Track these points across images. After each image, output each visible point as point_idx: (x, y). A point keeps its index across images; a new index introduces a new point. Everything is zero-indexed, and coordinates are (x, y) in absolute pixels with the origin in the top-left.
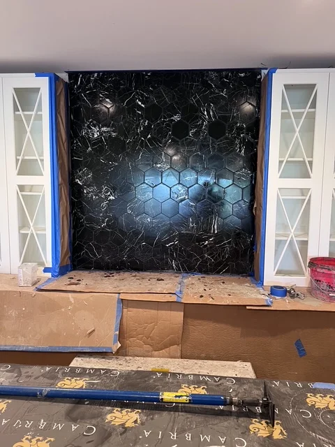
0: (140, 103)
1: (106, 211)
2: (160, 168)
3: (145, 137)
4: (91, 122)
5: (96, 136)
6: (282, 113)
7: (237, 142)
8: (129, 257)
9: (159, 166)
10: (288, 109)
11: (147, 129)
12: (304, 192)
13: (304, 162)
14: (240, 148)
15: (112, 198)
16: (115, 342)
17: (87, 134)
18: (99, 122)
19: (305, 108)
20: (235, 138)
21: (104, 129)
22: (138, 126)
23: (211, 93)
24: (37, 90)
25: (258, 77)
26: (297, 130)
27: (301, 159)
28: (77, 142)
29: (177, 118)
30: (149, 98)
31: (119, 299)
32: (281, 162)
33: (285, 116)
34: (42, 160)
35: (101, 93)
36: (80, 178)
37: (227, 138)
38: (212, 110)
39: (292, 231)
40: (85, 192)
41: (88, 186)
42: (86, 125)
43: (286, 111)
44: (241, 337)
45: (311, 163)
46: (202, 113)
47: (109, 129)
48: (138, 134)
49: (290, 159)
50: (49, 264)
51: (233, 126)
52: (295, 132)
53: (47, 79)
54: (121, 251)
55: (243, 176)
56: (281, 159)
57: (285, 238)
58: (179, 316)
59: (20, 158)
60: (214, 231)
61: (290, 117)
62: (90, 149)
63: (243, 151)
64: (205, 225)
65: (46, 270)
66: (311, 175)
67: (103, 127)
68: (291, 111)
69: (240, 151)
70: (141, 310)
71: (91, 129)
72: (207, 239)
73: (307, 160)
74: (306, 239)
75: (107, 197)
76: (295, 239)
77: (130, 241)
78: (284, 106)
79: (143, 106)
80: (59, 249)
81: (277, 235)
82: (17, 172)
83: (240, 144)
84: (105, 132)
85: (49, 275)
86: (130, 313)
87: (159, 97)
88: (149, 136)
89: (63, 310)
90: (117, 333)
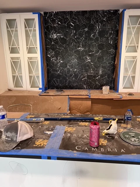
0: (72, 24)
1: (59, 67)
2: (80, 49)
3: (74, 38)
4: (53, 32)
5: (55, 37)
6: (128, 27)
7: (109, 38)
8: (68, 84)
9: (79, 49)
10: (130, 26)
11: (75, 34)
12: (134, 57)
13: (135, 46)
14: (111, 41)
15: (62, 62)
16: (68, 111)
17: (52, 36)
18: (56, 32)
19: (136, 25)
20: (109, 37)
21: (58, 35)
22: (71, 33)
23: (100, 19)
24: (34, 19)
25: (118, 12)
26: (133, 34)
27: (134, 45)
28: (48, 40)
29: (86, 29)
30: (75, 22)
31: (68, 97)
32: (126, 46)
33: (129, 28)
34: (37, 48)
35: (57, 20)
36: (49, 54)
37: (105, 37)
38: (100, 26)
39: (130, 72)
40: (51, 59)
41: (53, 57)
42: (51, 33)
43: (129, 26)
44: (111, 109)
45: (138, 46)
46: (96, 27)
47: (60, 34)
48: (71, 36)
49: (130, 45)
50: (41, 87)
51: (108, 32)
52: (132, 34)
53: (37, 15)
54: (66, 82)
55: (112, 52)
56: (127, 45)
57: (127, 75)
58: (89, 103)
59: (28, 47)
60: (100, 73)
61: (131, 29)
62: (53, 42)
63: (112, 42)
64: (97, 71)
65: (40, 89)
66: (138, 51)
67: (58, 34)
68: (131, 26)
69: (111, 42)
70: (76, 101)
71: (53, 34)
72: (98, 77)
73: (136, 45)
74: (134, 75)
75: (60, 62)
76: (130, 75)
77: (69, 78)
78: (128, 24)
79: (73, 25)
80: (44, 81)
81: (124, 74)
82: (27, 52)
83: (111, 40)
84: (59, 36)
85: (41, 90)
86: (73, 102)
87: (79, 21)
88: (76, 37)
89: (49, 101)
90: (69, 108)
